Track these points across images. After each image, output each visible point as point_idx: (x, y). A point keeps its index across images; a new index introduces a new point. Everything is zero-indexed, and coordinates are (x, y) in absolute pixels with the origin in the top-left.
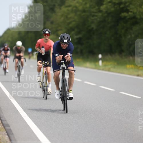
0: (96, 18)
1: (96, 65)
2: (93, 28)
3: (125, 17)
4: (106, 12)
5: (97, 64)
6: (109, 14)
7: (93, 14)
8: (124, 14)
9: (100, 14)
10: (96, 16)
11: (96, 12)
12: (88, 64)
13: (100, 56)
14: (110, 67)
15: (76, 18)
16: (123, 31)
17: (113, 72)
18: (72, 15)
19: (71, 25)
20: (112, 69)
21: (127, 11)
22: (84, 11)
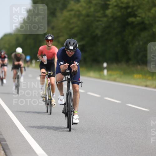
0: (100, 23)
1: (100, 75)
3: (133, 22)
4: (112, 17)
5: (101, 73)
6: (115, 18)
7: (97, 19)
8: (131, 19)
9: (105, 19)
10: (101, 21)
11: (100, 17)
12: (92, 74)
13: (105, 65)
14: (115, 76)
15: (79, 23)
16: (130, 37)
17: (119, 82)
18: (74, 20)
19: (73, 31)
20: (118, 79)
21: (135, 16)
22: (88, 16)
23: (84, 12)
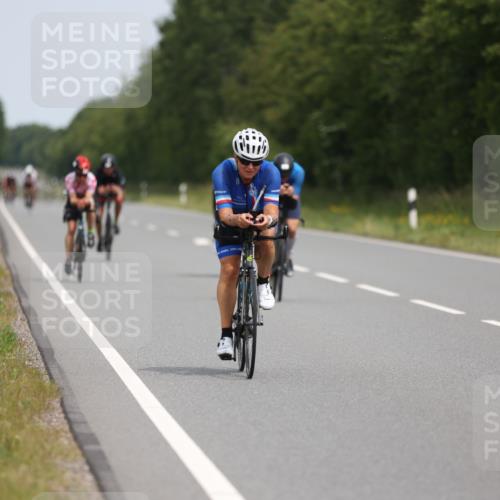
0: (398, 59)
1: (397, 228)
2: (386, 98)
3: (498, 59)
4: (432, 41)
5: (401, 221)
6: (440, 46)
7: (387, 46)
8: (493, 50)
9: (412, 47)
10: (399, 54)
12: (370, 224)
13: (412, 195)
15: (327, 61)
16: (492, 106)
18: (312, 54)
19: (309, 89)
20: (453, 240)
22: (355, 38)
23: (343, 27)
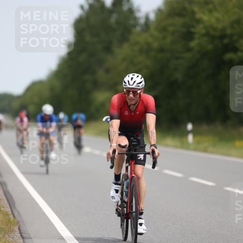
1: (182, 143)
4: (200, 52)
5: (184, 139)
6: (203, 54)
8: (230, 56)
10: (182, 58)
11: (181, 52)
12: (169, 141)
13: (190, 127)
14: (206, 144)
15: (148, 62)
17: (212, 153)
18: (141, 59)
20: (210, 149)
22: (161, 50)
23: (156, 45)
